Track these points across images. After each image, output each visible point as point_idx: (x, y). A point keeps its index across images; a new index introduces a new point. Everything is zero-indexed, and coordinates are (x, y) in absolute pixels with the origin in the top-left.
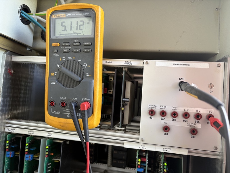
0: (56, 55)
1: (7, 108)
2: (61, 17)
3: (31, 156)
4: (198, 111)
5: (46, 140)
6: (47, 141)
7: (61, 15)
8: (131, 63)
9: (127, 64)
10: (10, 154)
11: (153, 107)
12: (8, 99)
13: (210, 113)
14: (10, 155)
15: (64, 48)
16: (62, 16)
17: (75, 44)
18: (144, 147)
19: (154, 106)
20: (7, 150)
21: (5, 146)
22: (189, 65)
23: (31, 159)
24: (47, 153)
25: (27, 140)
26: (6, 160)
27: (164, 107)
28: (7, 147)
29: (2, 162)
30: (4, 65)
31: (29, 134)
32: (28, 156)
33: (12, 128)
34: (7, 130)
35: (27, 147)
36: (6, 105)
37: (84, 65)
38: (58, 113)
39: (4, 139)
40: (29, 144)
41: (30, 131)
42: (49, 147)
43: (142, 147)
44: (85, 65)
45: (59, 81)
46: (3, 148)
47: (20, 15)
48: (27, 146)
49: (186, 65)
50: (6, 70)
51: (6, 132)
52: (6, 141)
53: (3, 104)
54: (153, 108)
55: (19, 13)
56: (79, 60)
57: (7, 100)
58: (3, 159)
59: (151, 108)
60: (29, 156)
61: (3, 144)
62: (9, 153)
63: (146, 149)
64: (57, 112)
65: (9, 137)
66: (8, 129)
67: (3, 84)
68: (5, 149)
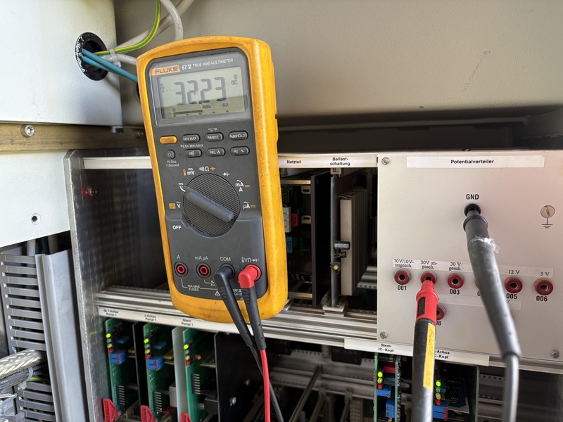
0: (172, 164)
1: (95, 269)
2: (171, 72)
3: (158, 361)
4: (515, 272)
5: (182, 333)
6: (184, 335)
7: (170, 67)
8: (347, 161)
9: (339, 164)
10: (117, 359)
11: (403, 263)
12: (94, 250)
13: (544, 276)
14: (117, 361)
15: (187, 146)
16: (172, 69)
17: (210, 137)
18: (388, 348)
19: (407, 261)
20: (110, 351)
21: (105, 343)
22: (490, 162)
23: (158, 367)
24: (188, 358)
25: (146, 331)
26: (112, 369)
27: (429, 264)
28: (110, 346)
29: (105, 372)
30: (71, 183)
31: (147, 321)
32: (152, 361)
33: (113, 310)
34: (102, 313)
35: (148, 346)
36: (92, 265)
37: (237, 185)
38: (196, 288)
39: (101, 330)
40: (151, 339)
41: (148, 316)
42: (190, 345)
43: (384, 348)
44: (240, 185)
45: (187, 220)
46: (101, 348)
47: (80, 63)
48: (148, 343)
49: (484, 162)
50: (77, 192)
51: (102, 317)
52: (104, 333)
53: (85, 264)
54: (406, 266)
55: (78, 59)
56: (225, 174)
57: (91, 254)
58: (105, 368)
59: (401, 266)
60: (155, 362)
61: (101, 339)
62: (115, 355)
63: (392, 353)
64: (195, 286)
65: (110, 325)
66: (105, 311)
67: (78, 224)
68: (106, 350)
